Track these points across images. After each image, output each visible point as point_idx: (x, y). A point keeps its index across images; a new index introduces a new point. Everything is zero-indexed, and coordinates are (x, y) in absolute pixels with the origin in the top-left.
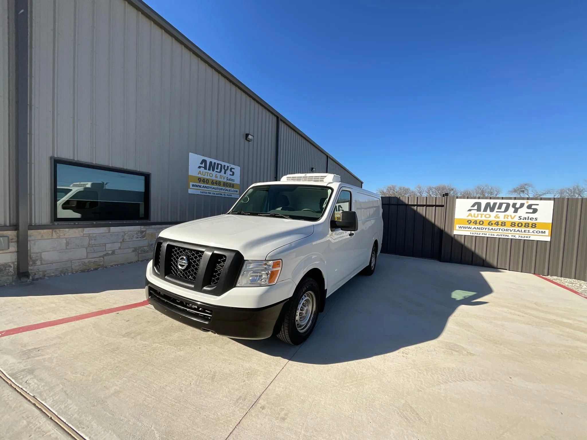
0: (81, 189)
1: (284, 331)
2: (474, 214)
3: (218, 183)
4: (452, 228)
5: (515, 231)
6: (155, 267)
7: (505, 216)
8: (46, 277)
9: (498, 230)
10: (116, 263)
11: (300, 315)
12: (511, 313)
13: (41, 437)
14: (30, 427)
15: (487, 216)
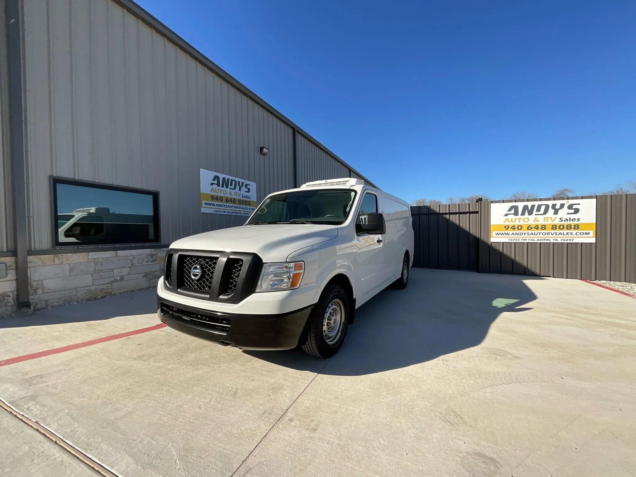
0: (85, 214)
1: (311, 342)
2: (512, 219)
3: (233, 200)
4: (488, 235)
5: (557, 234)
6: (166, 281)
7: (545, 218)
8: (49, 307)
9: (539, 234)
10: (126, 290)
11: (327, 325)
12: (558, 317)
13: (45, 461)
14: (33, 452)
15: (526, 220)
